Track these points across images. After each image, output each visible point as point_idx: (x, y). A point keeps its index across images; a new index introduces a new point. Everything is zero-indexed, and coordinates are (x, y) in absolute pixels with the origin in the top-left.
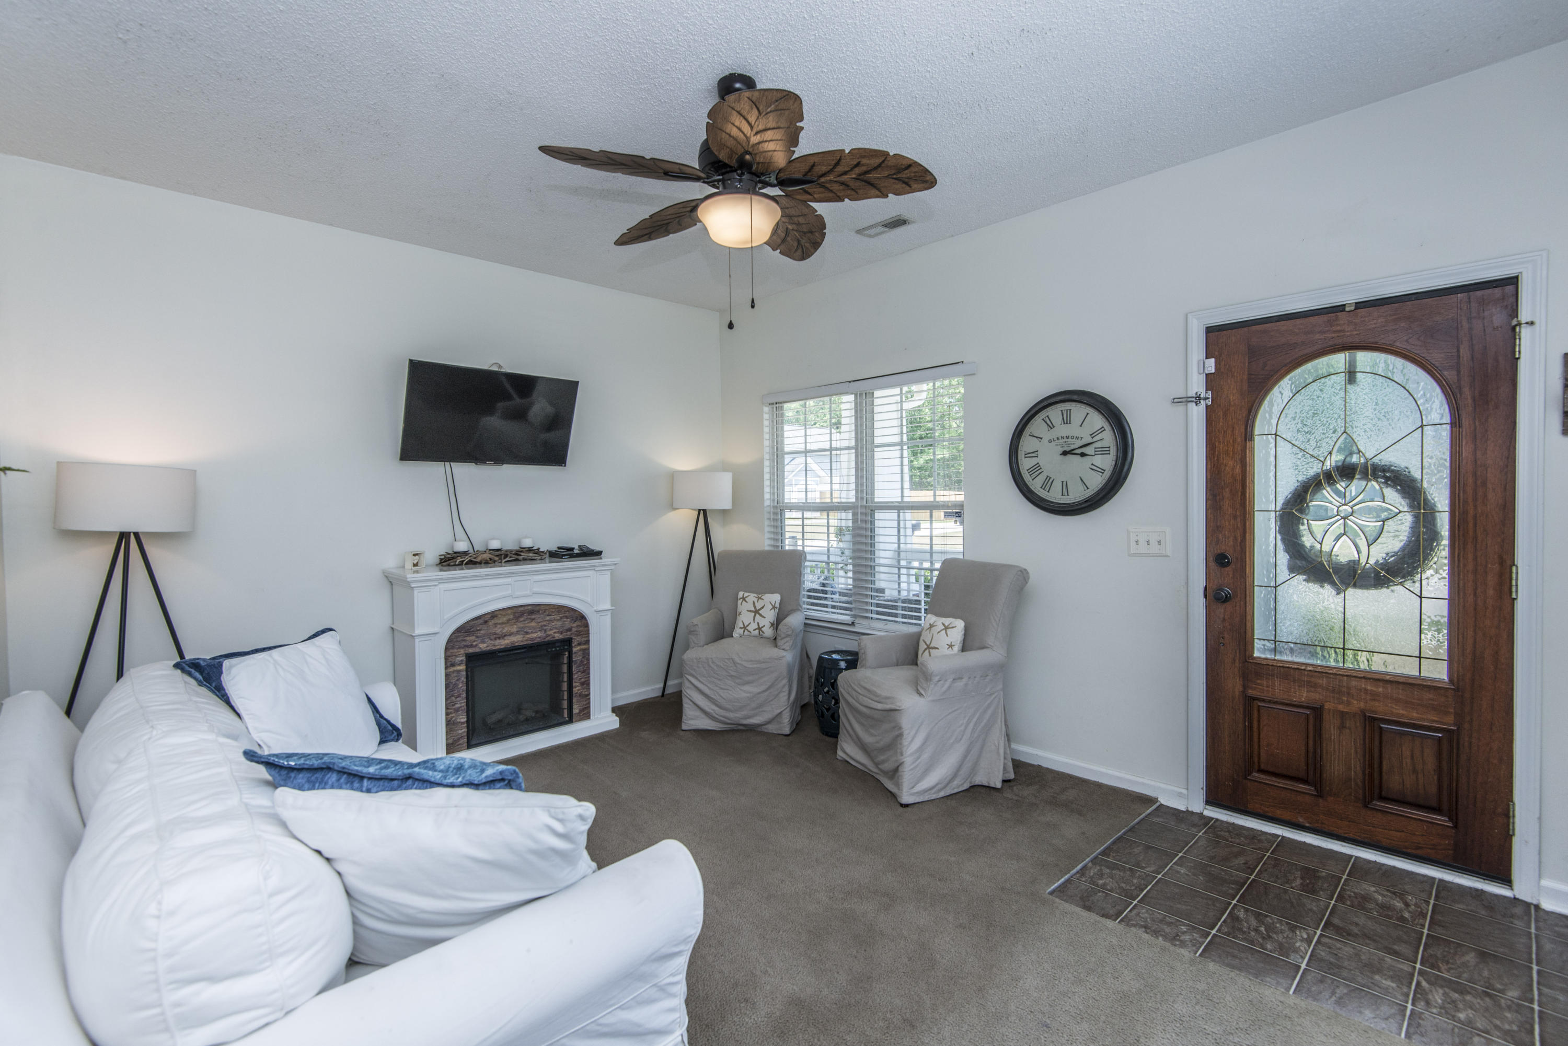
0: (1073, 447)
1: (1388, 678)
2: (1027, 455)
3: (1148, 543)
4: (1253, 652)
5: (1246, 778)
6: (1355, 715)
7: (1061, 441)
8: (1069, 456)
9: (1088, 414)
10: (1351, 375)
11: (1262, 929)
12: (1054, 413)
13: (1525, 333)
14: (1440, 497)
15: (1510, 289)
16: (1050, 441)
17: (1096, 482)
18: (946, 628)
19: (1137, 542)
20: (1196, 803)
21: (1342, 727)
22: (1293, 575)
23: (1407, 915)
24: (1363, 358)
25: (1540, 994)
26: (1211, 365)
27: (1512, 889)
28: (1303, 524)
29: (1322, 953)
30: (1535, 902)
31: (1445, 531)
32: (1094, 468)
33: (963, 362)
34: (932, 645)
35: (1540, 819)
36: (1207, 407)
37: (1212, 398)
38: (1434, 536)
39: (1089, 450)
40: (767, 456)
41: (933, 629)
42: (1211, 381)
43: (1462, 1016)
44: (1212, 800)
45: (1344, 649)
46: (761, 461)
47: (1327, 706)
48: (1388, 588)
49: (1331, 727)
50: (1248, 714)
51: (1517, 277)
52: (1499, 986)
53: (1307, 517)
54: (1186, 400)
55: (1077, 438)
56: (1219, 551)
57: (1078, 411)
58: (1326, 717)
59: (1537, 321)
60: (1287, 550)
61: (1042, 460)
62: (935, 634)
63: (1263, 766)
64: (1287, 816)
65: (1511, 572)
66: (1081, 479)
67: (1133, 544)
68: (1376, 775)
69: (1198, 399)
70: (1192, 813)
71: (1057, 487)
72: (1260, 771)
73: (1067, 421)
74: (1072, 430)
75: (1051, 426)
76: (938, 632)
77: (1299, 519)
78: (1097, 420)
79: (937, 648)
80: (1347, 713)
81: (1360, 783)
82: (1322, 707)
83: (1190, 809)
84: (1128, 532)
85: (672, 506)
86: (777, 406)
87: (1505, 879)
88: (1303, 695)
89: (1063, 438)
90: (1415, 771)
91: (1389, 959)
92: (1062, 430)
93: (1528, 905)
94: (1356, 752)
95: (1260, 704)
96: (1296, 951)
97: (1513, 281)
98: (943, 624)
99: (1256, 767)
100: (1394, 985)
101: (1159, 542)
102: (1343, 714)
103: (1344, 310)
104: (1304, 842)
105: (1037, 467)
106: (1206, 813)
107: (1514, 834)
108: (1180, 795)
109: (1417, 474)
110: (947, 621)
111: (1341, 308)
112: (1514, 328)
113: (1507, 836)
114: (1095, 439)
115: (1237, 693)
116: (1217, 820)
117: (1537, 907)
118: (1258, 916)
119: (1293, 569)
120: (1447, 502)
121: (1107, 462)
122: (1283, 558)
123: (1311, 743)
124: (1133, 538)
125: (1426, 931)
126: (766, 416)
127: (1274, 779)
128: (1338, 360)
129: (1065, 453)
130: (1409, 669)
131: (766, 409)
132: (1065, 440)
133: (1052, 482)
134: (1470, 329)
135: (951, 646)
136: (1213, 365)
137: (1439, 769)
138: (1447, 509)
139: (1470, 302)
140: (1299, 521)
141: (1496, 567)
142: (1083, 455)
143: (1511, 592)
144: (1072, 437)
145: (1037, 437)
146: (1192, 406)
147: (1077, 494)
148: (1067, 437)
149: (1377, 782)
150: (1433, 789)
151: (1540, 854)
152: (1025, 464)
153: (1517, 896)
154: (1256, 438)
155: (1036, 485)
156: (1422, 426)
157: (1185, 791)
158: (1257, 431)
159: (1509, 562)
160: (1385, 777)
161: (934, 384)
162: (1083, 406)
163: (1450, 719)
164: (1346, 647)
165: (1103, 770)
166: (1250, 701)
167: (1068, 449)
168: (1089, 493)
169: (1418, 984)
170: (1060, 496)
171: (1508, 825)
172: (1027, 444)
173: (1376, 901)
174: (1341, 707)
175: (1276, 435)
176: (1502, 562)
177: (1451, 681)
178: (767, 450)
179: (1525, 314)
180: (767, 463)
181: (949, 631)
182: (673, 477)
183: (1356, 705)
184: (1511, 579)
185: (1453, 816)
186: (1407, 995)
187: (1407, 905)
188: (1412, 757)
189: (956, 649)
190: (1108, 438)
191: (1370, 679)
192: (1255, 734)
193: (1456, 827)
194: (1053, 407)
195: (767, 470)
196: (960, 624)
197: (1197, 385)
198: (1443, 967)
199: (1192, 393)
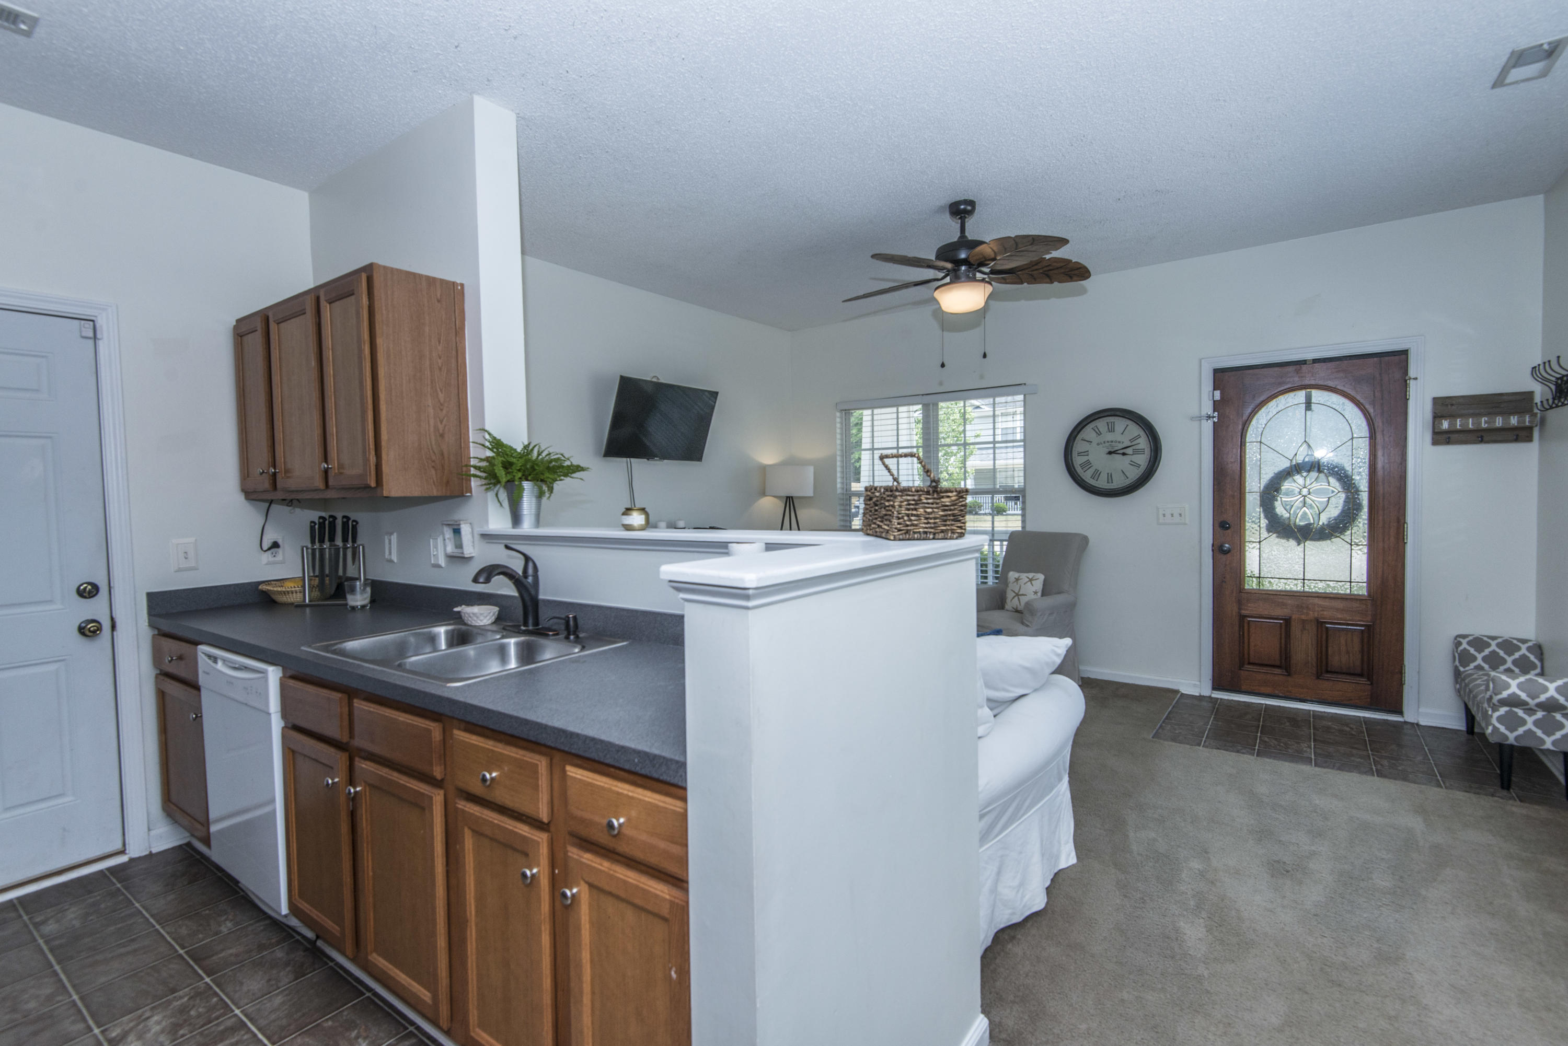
0: (1116, 448)
1: (1332, 596)
2: (1079, 454)
3: (1172, 515)
4: (1244, 586)
5: (1240, 669)
6: (1311, 621)
7: (1107, 444)
8: (1113, 455)
9: (1127, 425)
10: (1308, 405)
11: (1282, 744)
12: (1101, 424)
13: (1412, 383)
14: (1362, 482)
15: (1403, 357)
16: (1098, 444)
17: (1134, 474)
18: (1031, 580)
19: (1164, 515)
20: (1206, 689)
21: (1304, 629)
22: (1271, 534)
23: (1354, 733)
24: (1317, 395)
25: (1432, 757)
26: (1217, 395)
27: (1403, 717)
28: (1277, 500)
29: (1319, 751)
30: (1416, 722)
31: (1365, 503)
32: (1134, 464)
33: (1025, 384)
34: (1021, 593)
35: (1419, 672)
36: (1214, 422)
37: (1218, 416)
38: (1359, 507)
39: (1129, 451)
40: (839, 453)
41: (1019, 581)
42: (1216, 406)
43: (1400, 768)
44: (1216, 686)
45: (1304, 580)
46: (835, 456)
47: (1293, 617)
48: (1330, 539)
49: (1296, 629)
50: (1241, 626)
51: (1407, 350)
52: (1412, 756)
53: (1280, 496)
54: (1200, 418)
55: (1119, 442)
56: (1222, 519)
57: (1120, 423)
58: (1293, 623)
59: (1419, 378)
60: (1266, 517)
61: (1091, 458)
62: (1023, 586)
63: (1251, 661)
64: (1268, 690)
65: (1404, 527)
66: (1123, 472)
67: (1161, 516)
68: (1324, 657)
69: (1209, 417)
70: (1204, 696)
71: (1104, 477)
72: (1249, 663)
73: (1111, 430)
74: (1116, 436)
75: (1099, 434)
76: (1025, 584)
77: (1274, 496)
78: (1134, 430)
79: (1025, 595)
80: (1307, 620)
81: (1315, 665)
82: (1290, 618)
83: (1202, 694)
84: (1158, 509)
85: (763, 494)
86: (847, 412)
87: (1400, 712)
88: (1279, 612)
89: (1108, 442)
90: (1348, 652)
91: (1354, 751)
92: (1110, 437)
93: (1412, 724)
94: (1312, 645)
95: (1249, 619)
96: (1306, 752)
97: (1405, 353)
98: (1028, 578)
99: (1246, 661)
100: (1362, 760)
101: (1180, 515)
102: (1304, 621)
103: (1306, 364)
104: (1280, 706)
105: (1088, 462)
106: (1213, 696)
107: (1404, 684)
108: (1195, 685)
109: (1348, 468)
110: (1031, 575)
111: (1303, 362)
112: (1406, 381)
113: (1401, 684)
114: (1133, 443)
115: (1234, 614)
116: (1221, 699)
117: (1417, 724)
118: (1276, 739)
119: (1270, 529)
120: (1367, 485)
121: (1143, 460)
122: (1264, 522)
123: (1283, 641)
124: (1161, 512)
125: (1367, 739)
126: (838, 420)
127: (1258, 668)
128: (1301, 396)
129: (1110, 453)
130: (1344, 589)
131: (838, 414)
132: (1110, 443)
133: (1100, 474)
134: (1381, 380)
135: (1036, 593)
136: (1219, 395)
137: (1362, 651)
138: (1367, 489)
139: (1381, 363)
140: (1274, 499)
141: (1395, 524)
142: (1124, 454)
143: (1404, 539)
144: (1116, 442)
145: (1087, 441)
146: (1204, 422)
147: (1119, 482)
148: (1112, 442)
149: (1324, 663)
150: (1358, 663)
151: (1418, 693)
152: (1078, 461)
153: (1406, 720)
154: (1247, 444)
155: (1087, 476)
156: (1352, 439)
157: (1198, 683)
158: (1248, 440)
159: (1402, 521)
160: (1329, 657)
161: (994, 400)
162: (1124, 419)
163: (1369, 618)
164: (1306, 578)
165: (1137, 675)
166: (1242, 618)
167: (1112, 450)
168: (1128, 482)
169: (1374, 759)
170: (1106, 483)
171: (1402, 679)
172: (1079, 446)
173: (1334, 728)
174: (1303, 617)
175: (1261, 442)
176: (1398, 521)
177: (1369, 595)
178: (839, 447)
179: (1412, 373)
180: (839, 458)
181: (1034, 582)
182: (764, 469)
183: (1312, 615)
184: (1404, 531)
185: (1370, 678)
186: (1371, 764)
187: (1352, 729)
188: (1346, 645)
189: (1039, 594)
190: (1143, 443)
191: (1321, 597)
192: (1246, 641)
193: (1372, 684)
194: (1101, 420)
195: (839, 464)
196: (1041, 577)
197: (1208, 408)
198: (1383, 752)
199: (1204, 413)
